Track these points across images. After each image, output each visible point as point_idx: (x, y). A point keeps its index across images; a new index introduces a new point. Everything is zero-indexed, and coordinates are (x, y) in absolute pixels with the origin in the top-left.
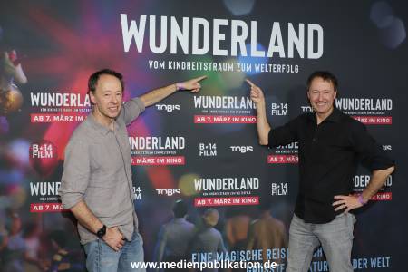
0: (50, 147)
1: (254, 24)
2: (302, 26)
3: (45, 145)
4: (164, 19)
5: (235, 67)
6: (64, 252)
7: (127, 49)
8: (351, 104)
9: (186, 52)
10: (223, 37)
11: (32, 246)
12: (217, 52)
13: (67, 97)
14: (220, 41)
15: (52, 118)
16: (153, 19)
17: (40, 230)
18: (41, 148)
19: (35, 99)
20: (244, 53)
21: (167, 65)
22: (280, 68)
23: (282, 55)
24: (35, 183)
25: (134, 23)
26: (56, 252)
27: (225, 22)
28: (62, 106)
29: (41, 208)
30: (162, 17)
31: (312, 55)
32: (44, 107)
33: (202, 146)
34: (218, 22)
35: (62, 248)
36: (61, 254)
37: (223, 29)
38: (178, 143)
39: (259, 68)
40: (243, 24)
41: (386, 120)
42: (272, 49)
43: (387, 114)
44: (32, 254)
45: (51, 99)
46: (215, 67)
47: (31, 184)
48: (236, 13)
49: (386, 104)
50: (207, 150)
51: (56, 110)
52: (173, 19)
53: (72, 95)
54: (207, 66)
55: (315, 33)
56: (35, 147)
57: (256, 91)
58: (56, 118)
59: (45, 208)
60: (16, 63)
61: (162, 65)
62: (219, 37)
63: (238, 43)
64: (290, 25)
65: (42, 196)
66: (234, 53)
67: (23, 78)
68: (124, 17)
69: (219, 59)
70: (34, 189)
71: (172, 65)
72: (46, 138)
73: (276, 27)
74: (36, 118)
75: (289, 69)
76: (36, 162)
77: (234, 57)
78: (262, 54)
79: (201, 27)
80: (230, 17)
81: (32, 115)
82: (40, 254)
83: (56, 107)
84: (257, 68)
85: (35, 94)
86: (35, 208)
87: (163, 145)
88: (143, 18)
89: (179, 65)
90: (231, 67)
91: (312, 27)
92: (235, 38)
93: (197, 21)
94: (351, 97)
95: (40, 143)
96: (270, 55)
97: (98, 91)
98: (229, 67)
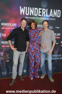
1: (47, 9)
2: (56, 10)
4: (29, 8)
7: (21, 14)
9: (33, 15)
12: (39, 15)
14: (40, 13)
16: (26, 8)
17: (3, 51)
20: (45, 16)
22: (52, 19)
23: (52, 16)
25: (22, 8)
27: (41, 9)
28: (8, 26)
31: (58, 17)
32: (4, 26)
34: (40, 9)
37: (41, 11)
39: (48, 19)
40: (45, 9)
45: (5, 24)
46: (39, 18)
47: (2, 41)
48: (43, 7)
51: (6, 27)
52: (31, 8)
53: (10, 24)
54: (37, 18)
55: (59, 12)
56: (2, 34)
59: (4, 46)
61: (28, 18)
64: (54, 10)
65: (4, 44)
66: (43, 16)
68: (20, 7)
70: (2, 43)
71: (30, 18)
73: (51, 10)
78: (48, 16)
81: (2, 27)
85: (2, 23)
88: (24, 7)
90: (42, 19)
91: (58, 11)
92: (43, 12)
93: (35, 9)
96: (50, 16)
98: (41, 18)
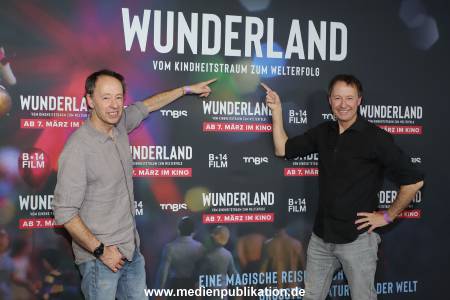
0: (42, 156)
1: (271, 21)
2: (323, 24)
3: (37, 154)
4: (170, 15)
5: (249, 69)
6: (57, 273)
7: (128, 47)
8: (377, 112)
9: (195, 52)
10: (236, 35)
11: (21, 266)
12: (229, 52)
13: (61, 100)
14: (233, 40)
15: (44, 123)
16: (158, 14)
17: (29, 249)
18: (32, 157)
19: (25, 103)
20: (259, 53)
21: (173, 66)
22: (299, 71)
23: (302, 56)
24: (24, 197)
25: (136, 18)
26: (48, 273)
27: (238, 19)
28: (56, 111)
29: (31, 224)
30: (169, 13)
31: (334, 57)
32: (36, 112)
33: (211, 157)
34: (230, 19)
35: (55, 268)
36: (52, 275)
37: (236, 27)
38: (185, 153)
39: (276, 71)
40: (259, 22)
41: (416, 130)
42: (290, 49)
43: (417, 123)
44: (21, 275)
45: (43, 103)
46: (226, 69)
47: (21, 197)
48: (251, 8)
49: (416, 112)
50: (217, 161)
51: (49, 116)
52: (181, 15)
53: (67, 98)
54: (217, 68)
55: (339, 32)
56: (25, 156)
57: (272, 96)
58: (49, 124)
59: (35, 223)
60: (4, 62)
61: (168, 66)
62: (231, 35)
63: (253, 43)
64: (311, 23)
65: (32, 211)
66: (248, 53)
67: (12, 79)
68: (125, 12)
69: (231, 60)
70: (24, 203)
71: (179, 66)
72: (37, 146)
73: (295, 25)
74: (26, 124)
75: (309, 72)
76: (26, 173)
77: (248, 58)
78: (279, 55)
79: (212, 24)
80: (244, 13)
81: (22, 120)
82: (29, 275)
83: (48, 111)
84: (274, 70)
85: (26, 96)
86: (25, 224)
87: (168, 155)
88: (147, 13)
89: (186, 66)
90: (244, 69)
91: (335, 26)
92: (249, 37)
93: (207, 18)
94: (377, 103)
95: (31, 152)
96: (288, 56)
97: (96, 93)
98: (242, 69)
